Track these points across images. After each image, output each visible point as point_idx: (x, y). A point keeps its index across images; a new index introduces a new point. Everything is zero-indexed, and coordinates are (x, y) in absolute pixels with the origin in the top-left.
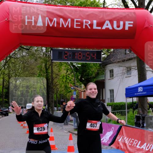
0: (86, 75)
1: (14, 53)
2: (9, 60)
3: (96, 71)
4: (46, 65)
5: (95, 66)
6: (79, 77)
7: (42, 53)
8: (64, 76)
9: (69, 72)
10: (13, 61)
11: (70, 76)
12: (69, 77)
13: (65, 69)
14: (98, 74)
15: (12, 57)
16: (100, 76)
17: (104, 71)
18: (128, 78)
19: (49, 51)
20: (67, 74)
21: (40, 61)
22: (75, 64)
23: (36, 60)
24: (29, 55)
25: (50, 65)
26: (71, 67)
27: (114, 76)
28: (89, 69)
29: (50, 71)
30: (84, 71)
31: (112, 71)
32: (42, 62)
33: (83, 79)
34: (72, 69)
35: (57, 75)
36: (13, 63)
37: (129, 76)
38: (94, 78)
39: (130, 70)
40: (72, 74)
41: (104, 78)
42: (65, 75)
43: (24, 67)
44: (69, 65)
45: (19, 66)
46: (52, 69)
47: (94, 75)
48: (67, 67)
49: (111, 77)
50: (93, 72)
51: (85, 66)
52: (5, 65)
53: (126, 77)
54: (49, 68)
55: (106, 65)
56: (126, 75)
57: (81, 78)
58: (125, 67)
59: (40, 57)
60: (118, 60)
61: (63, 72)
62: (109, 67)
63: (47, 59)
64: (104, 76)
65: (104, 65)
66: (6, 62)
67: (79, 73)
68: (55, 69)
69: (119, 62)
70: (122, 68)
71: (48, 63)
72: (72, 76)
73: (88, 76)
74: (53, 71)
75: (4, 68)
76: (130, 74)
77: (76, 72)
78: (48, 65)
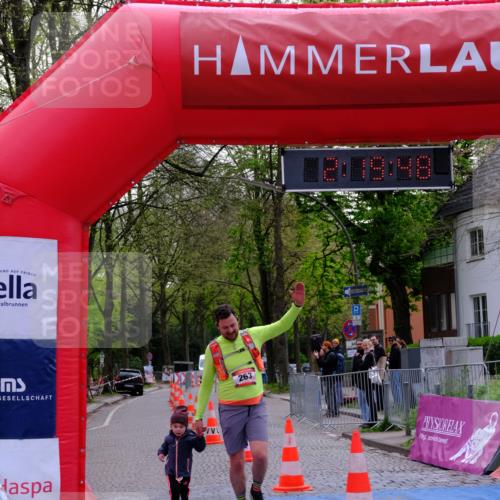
0: (389, 253)
1: (155, 192)
2: (139, 215)
3: (425, 237)
4: (257, 223)
6: (369, 259)
8: (317, 259)
9: (333, 246)
11: (338, 259)
12: (332, 261)
13: (318, 236)
14: (428, 248)
15: (149, 206)
16: (438, 253)
17: (449, 235)
20: (327, 252)
21: (237, 212)
22: (352, 217)
23: (224, 208)
24: (202, 195)
25: (271, 225)
27: (487, 248)
29: (270, 244)
30: (385, 238)
31: (477, 235)
32: (245, 216)
33: (381, 265)
35: (296, 255)
36: (152, 224)
38: (422, 257)
41: (450, 259)
42: (320, 255)
46: (278, 237)
47: (417, 250)
48: (325, 230)
49: (474, 253)
50: (411, 241)
51: (386, 223)
54: (267, 234)
57: (375, 261)
59: (236, 201)
61: (314, 247)
62: (465, 225)
63: (261, 205)
64: (450, 250)
66: (131, 223)
67: (366, 245)
68: (288, 237)
71: (262, 219)
72: (344, 258)
73: (397, 253)
74: (281, 244)
75: (126, 241)
77: (355, 242)
78: (263, 227)
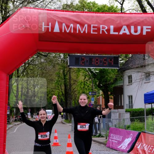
0: (104, 82)
1: (33, 60)
2: (28, 66)
3: (114, 77)
4: (64, 71)
5: (114, 72)
6: (97, 83)
7: (60, 59)
9: (87, 78)
10: (31, 68)
11: (88, 82)
12: (87, 83)
13: (83, 75)
14: (116, 80)
15: (31, 64)
16: (118, 82)
17: (122, 77)
18: (147, 84)
19: (66, 58)
20: (85, 80)
21: (58, 67)
22: (93, 70)
23: (54, 66)
24: (47, 62)
25: (68, 71)
26: (89, 73)
27: (133, 82)
28: (107, 75)
29: (67, 77)
30: (102, 77)
31: (130, 77)
32: (60, 68)
33: (101, 85)
34: (90, 75)
35: (75, 81)
36: (31, 70)
37: (148, 81)
38: (112, 84)
39: (149, 75)
40: (90, 80)
41: (122, 84)
42: (83, 81)
43: (43, 73)
44: (87, 71)
45: (38, 73)
46: (70, 76)
47: (112, 81)
48: (85, 73)
49: (129, 83)
50: (111, 78)
51: (103, 72)
52: (23, 71)
53: (145, 83)
54: (67, 74)
55: (124, 71)
56: (145, 81)
57: (99, 84)
58: (144, 73)
59: (58, 64)
60: (136, 66)
61: (81, 78)
62: (127, 73)
63: (65, 65)
64: (122, 81)
65: (122, 70)
66: (25, 69)
67: (97, 79)
68: (73, 76)
69: (137, 67)
70: (140, 74)
71: (66, 69)
72: (90, 83)
73: (106, 82)
74: (71, 77)
75: (23, 75)
76: (149, 79)
77: (94, 78)
78: (66, 72)
